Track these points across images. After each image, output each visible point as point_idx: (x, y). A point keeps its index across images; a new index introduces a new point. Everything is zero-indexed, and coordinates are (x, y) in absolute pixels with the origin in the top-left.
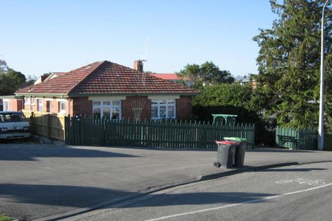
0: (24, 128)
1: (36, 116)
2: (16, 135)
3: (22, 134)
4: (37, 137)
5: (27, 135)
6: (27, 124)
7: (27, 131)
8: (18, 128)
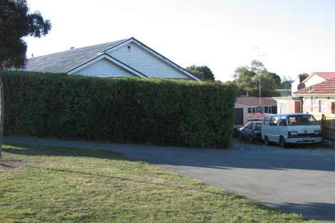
0: (316, 131)
1: (327, 119)
2: (306, 139)
3: (313, 139)
4: (330, 142)
5: (318, 140)
6: (318, 127)
7: (318, 136)
8: (308, 132)
